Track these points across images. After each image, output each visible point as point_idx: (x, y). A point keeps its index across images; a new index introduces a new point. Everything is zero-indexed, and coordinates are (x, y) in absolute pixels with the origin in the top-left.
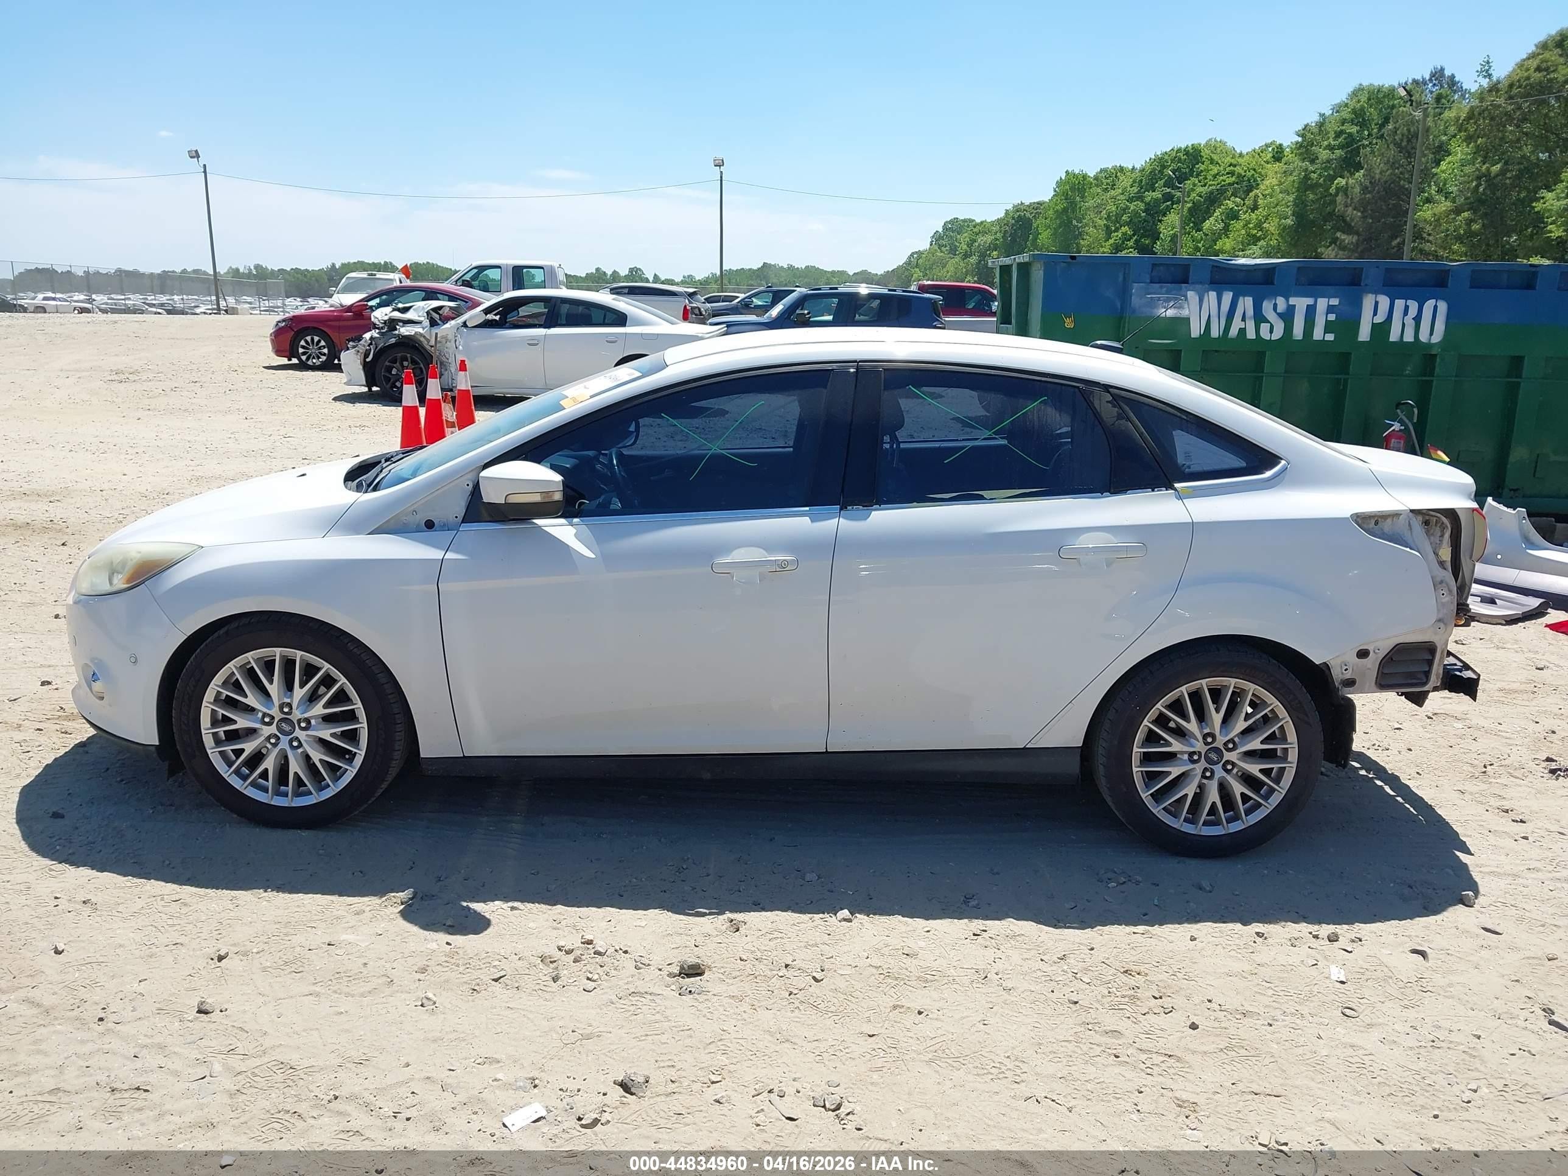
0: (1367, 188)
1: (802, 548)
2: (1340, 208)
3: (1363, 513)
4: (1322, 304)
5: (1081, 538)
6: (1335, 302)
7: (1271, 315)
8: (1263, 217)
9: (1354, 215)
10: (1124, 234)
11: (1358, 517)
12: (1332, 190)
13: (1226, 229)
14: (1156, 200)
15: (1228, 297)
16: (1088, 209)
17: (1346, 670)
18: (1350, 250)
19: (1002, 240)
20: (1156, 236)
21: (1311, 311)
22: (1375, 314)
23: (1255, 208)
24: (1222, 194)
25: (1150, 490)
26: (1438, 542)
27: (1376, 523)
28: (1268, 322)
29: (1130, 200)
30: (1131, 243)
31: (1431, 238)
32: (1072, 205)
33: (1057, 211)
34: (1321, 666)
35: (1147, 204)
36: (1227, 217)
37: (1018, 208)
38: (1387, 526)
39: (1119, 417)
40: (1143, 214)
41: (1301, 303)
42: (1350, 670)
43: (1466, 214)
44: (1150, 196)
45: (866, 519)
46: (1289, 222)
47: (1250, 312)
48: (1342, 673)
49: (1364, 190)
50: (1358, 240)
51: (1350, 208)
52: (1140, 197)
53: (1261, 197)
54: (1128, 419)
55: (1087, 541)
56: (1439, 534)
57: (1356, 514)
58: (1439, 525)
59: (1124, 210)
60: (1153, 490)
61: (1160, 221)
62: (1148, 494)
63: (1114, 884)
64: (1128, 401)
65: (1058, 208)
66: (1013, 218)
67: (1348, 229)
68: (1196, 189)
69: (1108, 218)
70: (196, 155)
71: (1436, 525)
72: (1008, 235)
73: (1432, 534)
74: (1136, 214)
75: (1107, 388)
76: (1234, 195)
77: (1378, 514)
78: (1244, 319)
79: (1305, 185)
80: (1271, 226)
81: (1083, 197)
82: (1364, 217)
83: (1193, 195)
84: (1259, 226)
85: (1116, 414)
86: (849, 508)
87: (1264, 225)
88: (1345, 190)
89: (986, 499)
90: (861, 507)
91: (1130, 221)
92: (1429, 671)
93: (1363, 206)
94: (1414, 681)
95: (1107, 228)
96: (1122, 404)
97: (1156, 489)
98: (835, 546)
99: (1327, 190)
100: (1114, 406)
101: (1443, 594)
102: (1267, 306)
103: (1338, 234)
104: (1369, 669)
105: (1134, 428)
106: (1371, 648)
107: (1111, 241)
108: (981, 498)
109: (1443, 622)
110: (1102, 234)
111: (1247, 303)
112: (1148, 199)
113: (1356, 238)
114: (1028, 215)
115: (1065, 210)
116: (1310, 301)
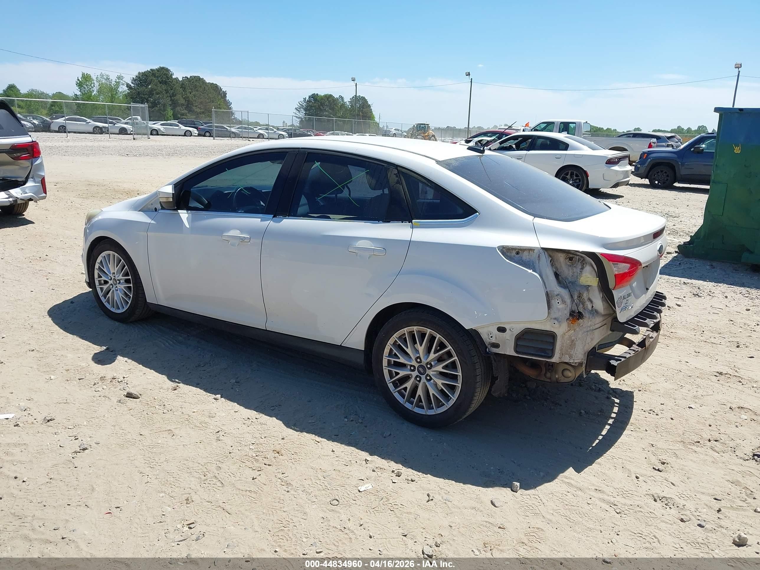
1: (254, 232)
3: (508, 246)
5: (359, 242)
11: (504, 248)
17: (491, 337)
25: (401, 222)
26: (579, 272)
27: (518, 253)
34: (469, 331)
38: (525, 256)
39: (398, 182)
42: (494, 337)
45: (280, 222)
48: (489, 339)
54: (402, 184)
55: (360, 244)
56: (580, 267)
57: (503, 246)
58: (580, 262)
60: (402, 223)
62: (400, 224)
63: (347, 420)
64: (404, 174)
70: (468, 74)
71: (578, 262)
73: (575, 267)
75: (396, 166)
77: (517, 248)
85: (396, 181)
86: (278, 217)
89: (331, 219)
90: (282, 217)
92: (552, 349)
94: (543, 354)
96: (401, 176)
97: (404, 222)
98: (264, 233)
100: (397, 176)
101: (558, 303)
104: (508, 340)
105: (403, 189)
106: (507, 327)
108: (329, 218)
109: (557, 320)
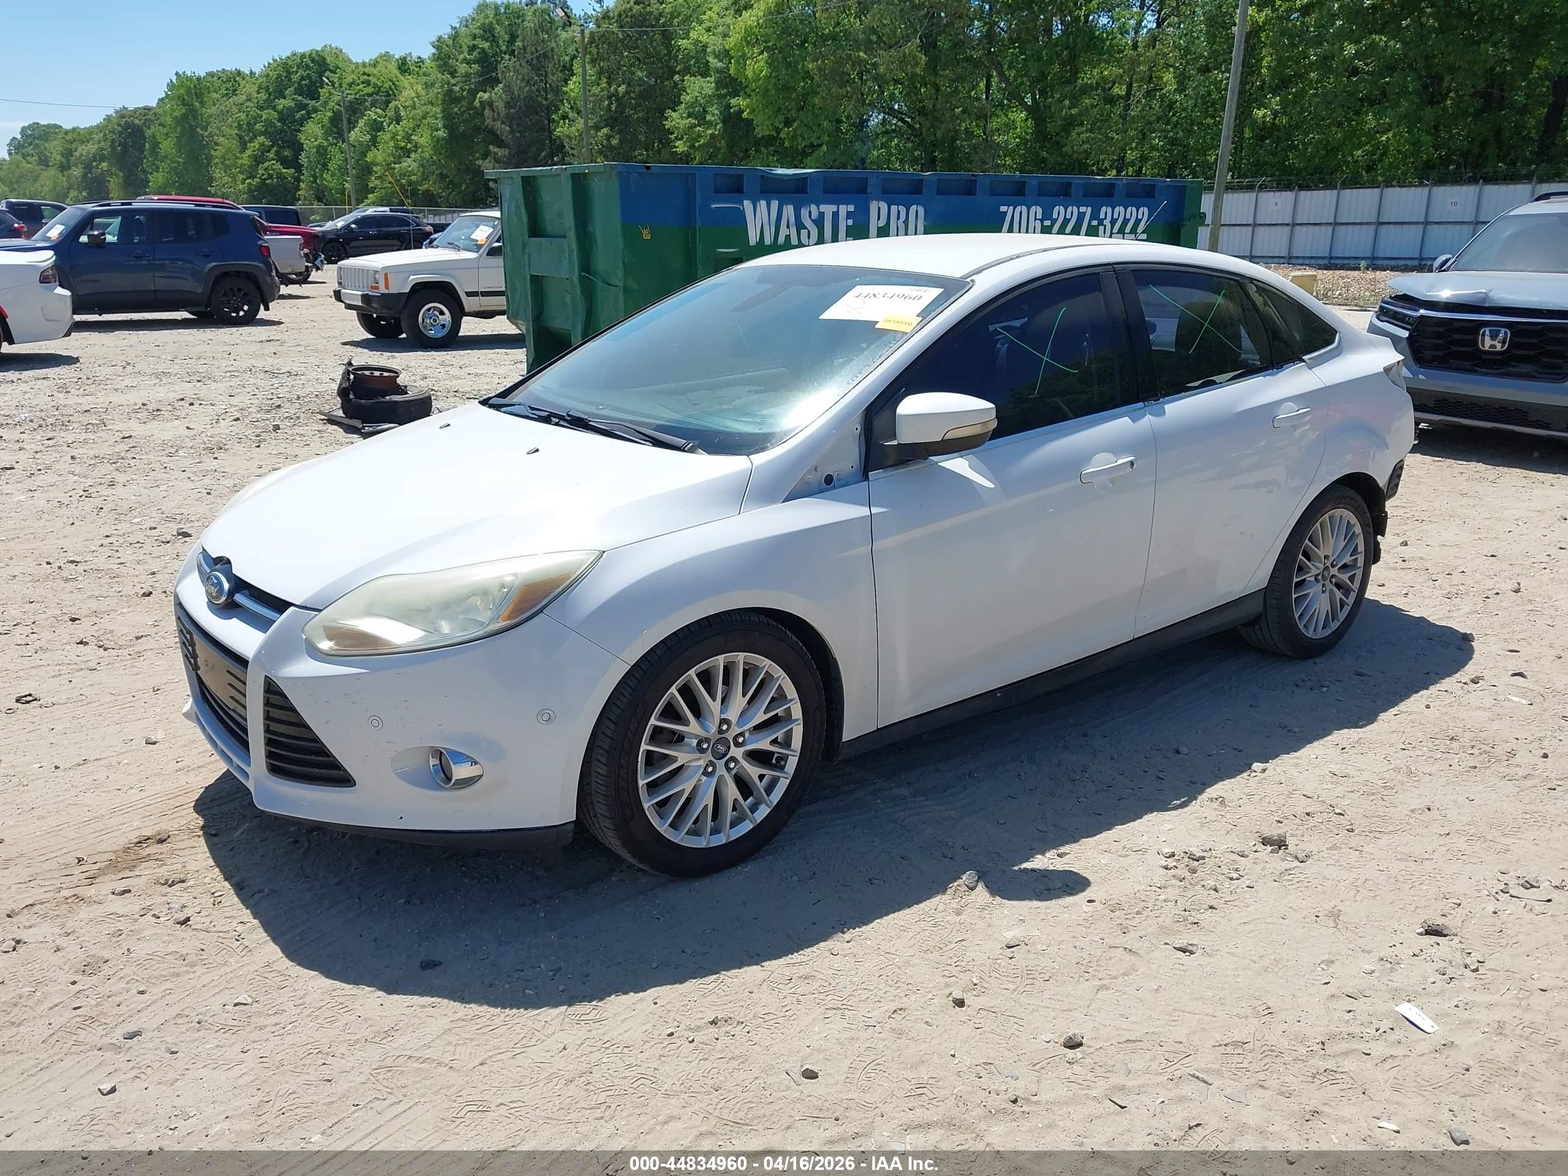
0: (509, 103)
2: (488, 121)
4: (843, 210)
6: (851, 208)
7: (808, 223)
8: (410, 128)
9: (503, 129)
10: (262, 145)
12: (477, 103)
13: (374, 142)
14: (289, 108)
15: (775, 204)
16: (210, 116)
18: (504, 162)
19: (110, 150)
20: (298, 148)
21: (836, 215)
22: (879, 219)
23: (398, 120)
24: (360, 104)
28: (806, 228)
29: (261, 108)
30: (271, 155)
31: (575, 152)
32: (193, 111)
33: (176, 117)
35: (280, 113)
36: (372, 129)
37: (122, 113)
40: (279, 124)
41: (828, 209)
43: (605, 130)
44: (282, 103)
46: (441, 133)
47: (792, 220)
49: (508, 105)
50: (510, 153)
51: (499, 122)
52: (269, 104)
53: (402, 108)
59: (255, 118)
61: (299, 131)
65: (176, 114)
66: (119, 125)
67: (501, 144)
68: (332, 98)
69: (240, 127)
72: (116, 144)
74: (269, 123)
76: (373, 105)
78: (788, 227)
79: (450, 98)
80: (423, 139)
81: (202, 103)
82: (512, 131)
83: (331, 104)
84: (408, 138)
87: (413, 137)
88: (490, 103)
91: (266, 130)
93: (509, 120)
95: (240, 138)
99: (471, 103)
102: (804, 212)
103: (491, 147)
107: (248, 152)
110: (235, 144)
111: (789, 210)
112: (280, 107)
113: (507, 151)
114: (136, 122)
115: (184, 117)
116: (834, 208)
